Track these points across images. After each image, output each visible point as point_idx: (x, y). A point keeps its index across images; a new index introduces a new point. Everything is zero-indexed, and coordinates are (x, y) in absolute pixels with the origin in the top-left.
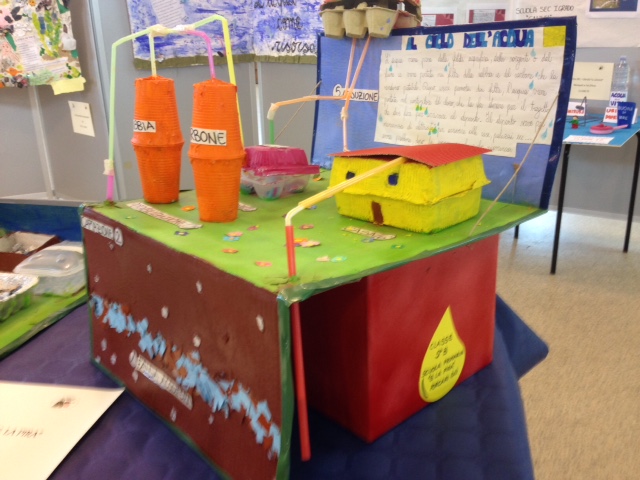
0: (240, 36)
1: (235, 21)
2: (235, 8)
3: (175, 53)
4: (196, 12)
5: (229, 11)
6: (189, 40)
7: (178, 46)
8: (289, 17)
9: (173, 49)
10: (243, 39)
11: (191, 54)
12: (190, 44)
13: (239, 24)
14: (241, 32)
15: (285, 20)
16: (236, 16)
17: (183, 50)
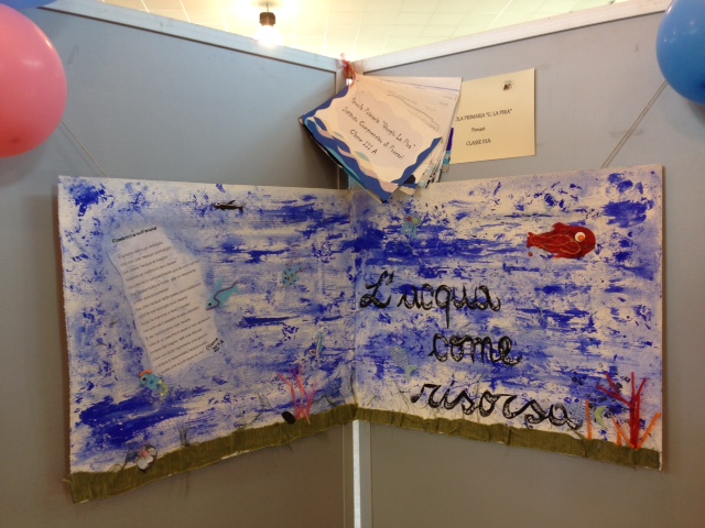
0: (329, 369)
1: (321, 337)
2: (322, 309)
3: (183, 436)
4: (241, 325)
5: (309, 318)
6: (220, 396)
7: (192, 416)
8: (474, 334)
9: (179, 427)
10: (335, 375)
11: (223, 431)
12: (221, 406)
13: (328, 342)
14: (331, 359)
15: (458, 342)
16: (323, 326)
17: (203, 424)
